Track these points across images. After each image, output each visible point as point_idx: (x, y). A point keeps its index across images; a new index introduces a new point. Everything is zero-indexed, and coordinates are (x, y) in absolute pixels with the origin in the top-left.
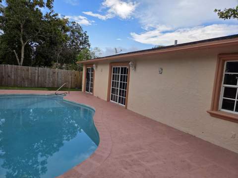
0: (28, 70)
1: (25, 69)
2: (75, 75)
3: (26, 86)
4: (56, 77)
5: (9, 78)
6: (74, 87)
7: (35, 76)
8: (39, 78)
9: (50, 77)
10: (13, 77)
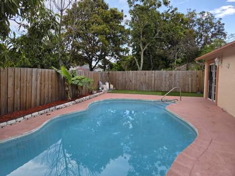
0: (146, 74)
1: (143, 74)
2: (197, 76)
3: (144, 90)
4: (173, 80)
5: (131, 83)
6: (195, 91)
7: (152, 80)
8: (156, 81)
9: (167, 79)
10: (133, 82)
